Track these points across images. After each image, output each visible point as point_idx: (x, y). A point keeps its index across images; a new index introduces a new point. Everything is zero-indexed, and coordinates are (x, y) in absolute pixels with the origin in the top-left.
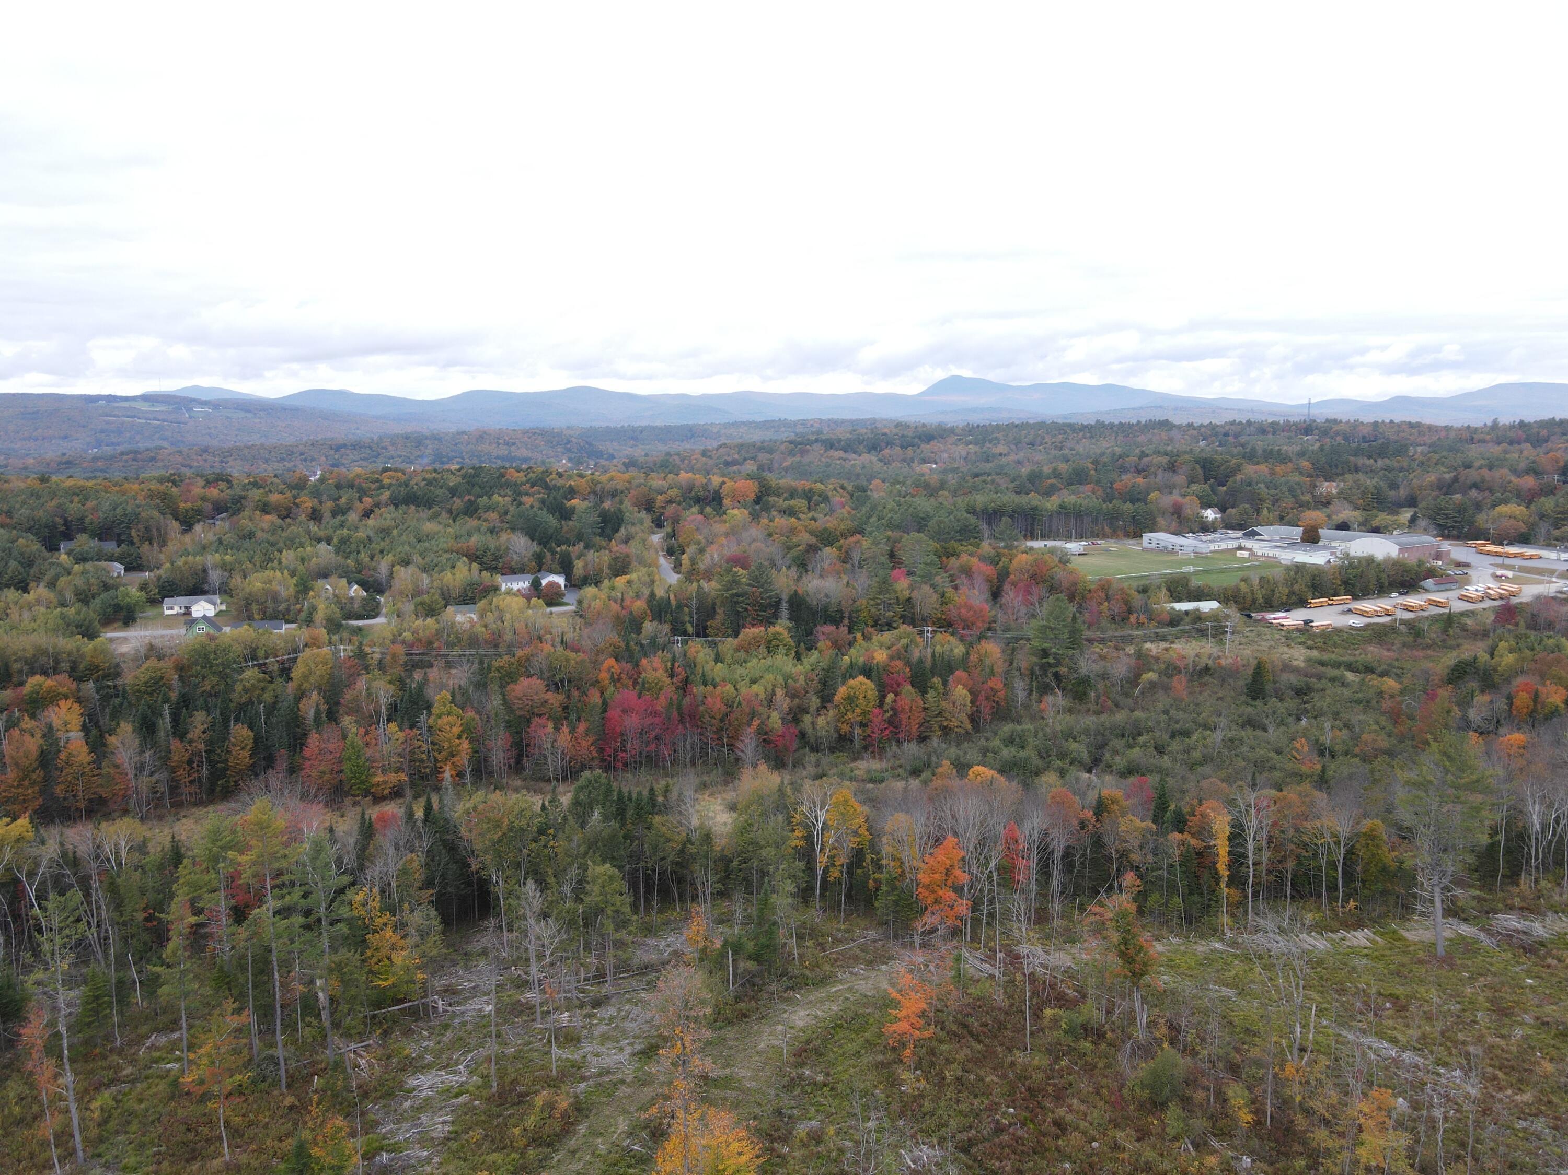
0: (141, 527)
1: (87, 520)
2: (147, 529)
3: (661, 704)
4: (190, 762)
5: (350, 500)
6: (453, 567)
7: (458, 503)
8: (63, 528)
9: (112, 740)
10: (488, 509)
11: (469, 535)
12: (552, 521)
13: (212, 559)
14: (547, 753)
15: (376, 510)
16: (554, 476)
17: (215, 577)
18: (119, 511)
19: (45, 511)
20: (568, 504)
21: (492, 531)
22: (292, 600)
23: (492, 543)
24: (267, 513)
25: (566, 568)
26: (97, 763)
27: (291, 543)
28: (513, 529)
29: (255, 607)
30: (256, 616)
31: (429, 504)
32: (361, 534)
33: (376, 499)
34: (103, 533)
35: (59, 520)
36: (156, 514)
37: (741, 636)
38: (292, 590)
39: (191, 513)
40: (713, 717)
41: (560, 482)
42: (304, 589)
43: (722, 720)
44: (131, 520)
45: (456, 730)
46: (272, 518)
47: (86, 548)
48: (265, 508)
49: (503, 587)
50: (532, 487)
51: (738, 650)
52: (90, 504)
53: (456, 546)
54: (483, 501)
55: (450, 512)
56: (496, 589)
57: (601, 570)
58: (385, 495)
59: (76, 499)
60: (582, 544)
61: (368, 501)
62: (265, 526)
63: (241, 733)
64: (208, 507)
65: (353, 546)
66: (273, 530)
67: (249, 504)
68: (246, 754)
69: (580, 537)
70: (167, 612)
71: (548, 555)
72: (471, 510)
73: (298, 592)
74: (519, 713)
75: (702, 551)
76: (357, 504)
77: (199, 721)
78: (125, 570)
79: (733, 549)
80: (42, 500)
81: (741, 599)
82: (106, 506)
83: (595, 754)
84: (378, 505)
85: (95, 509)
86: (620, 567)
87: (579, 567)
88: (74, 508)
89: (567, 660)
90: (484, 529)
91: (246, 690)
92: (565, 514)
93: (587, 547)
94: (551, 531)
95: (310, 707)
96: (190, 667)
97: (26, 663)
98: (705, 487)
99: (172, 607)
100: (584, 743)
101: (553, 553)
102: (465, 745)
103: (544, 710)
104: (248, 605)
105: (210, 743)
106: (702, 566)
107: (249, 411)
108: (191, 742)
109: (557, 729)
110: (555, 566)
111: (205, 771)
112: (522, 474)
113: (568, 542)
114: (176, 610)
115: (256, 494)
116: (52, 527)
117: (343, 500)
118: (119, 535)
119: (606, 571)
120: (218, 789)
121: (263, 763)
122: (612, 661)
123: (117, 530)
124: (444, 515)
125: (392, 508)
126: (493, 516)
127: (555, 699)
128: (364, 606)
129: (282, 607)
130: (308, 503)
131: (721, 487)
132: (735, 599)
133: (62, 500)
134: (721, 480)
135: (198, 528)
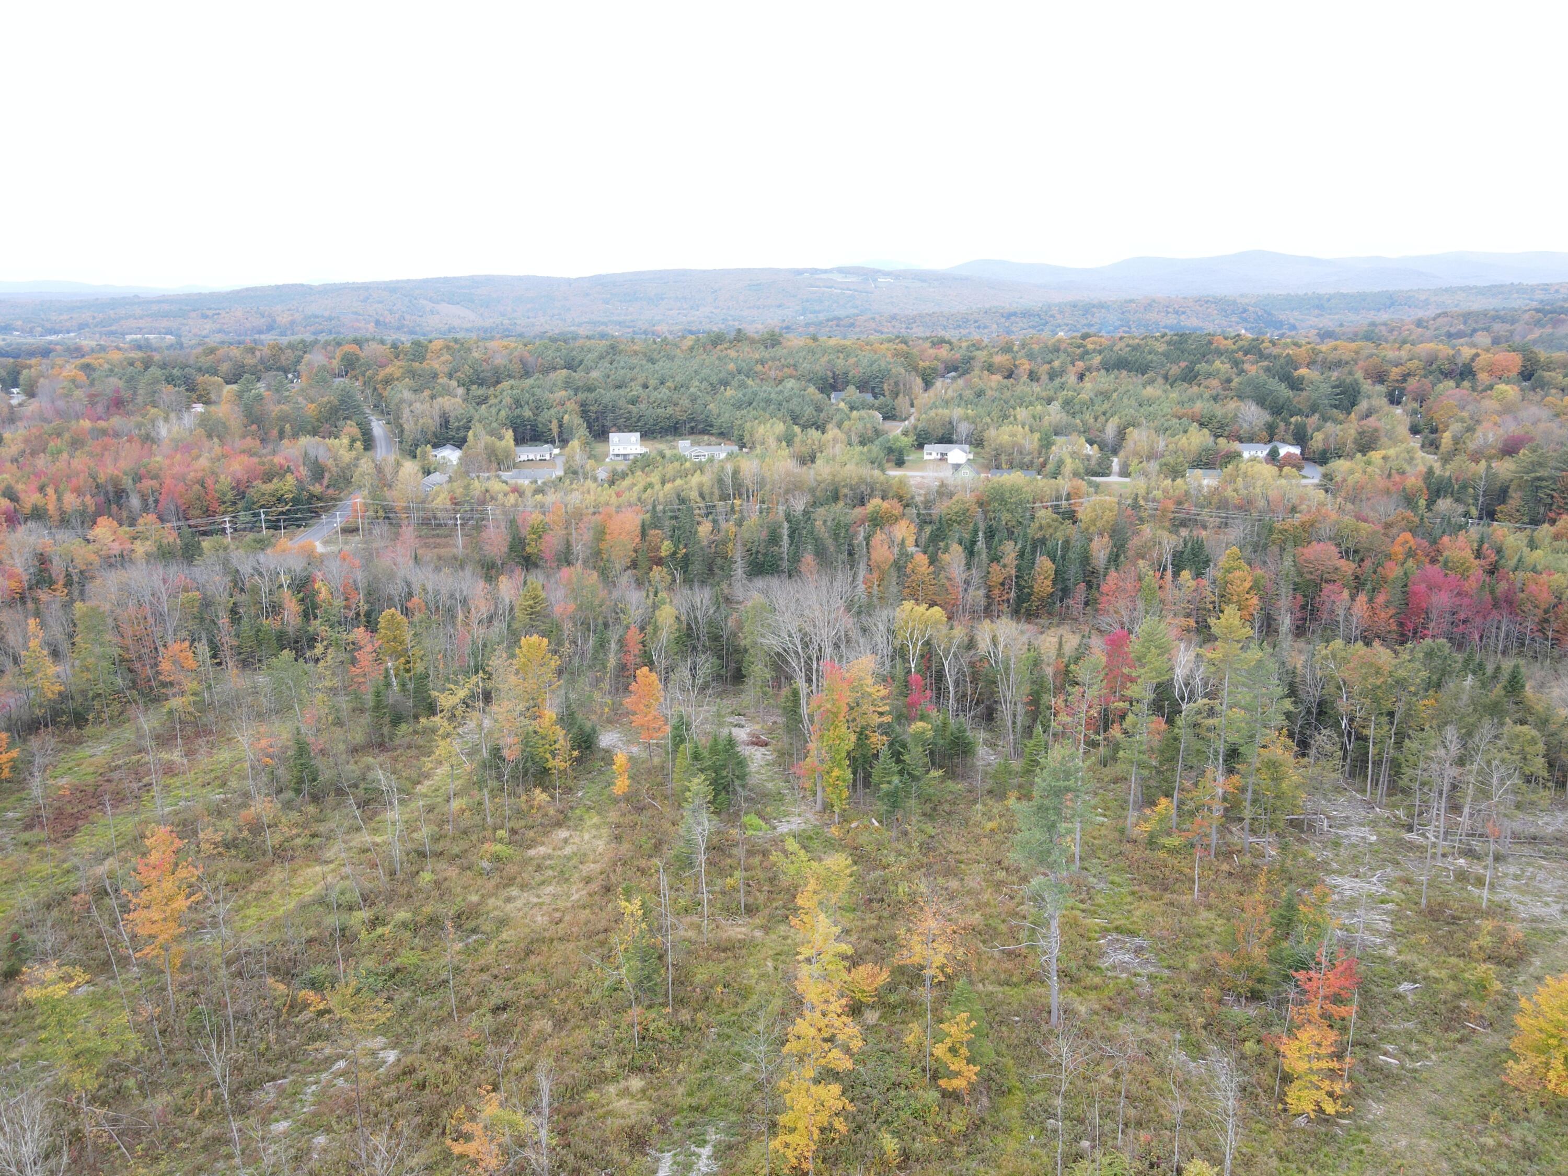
0: (892, 381)
1: (850, 375)
2: (896, 384)
3: (1471, 585)
4: (1003, 584)
5: (1063, 364)
6: (1185, 432)
7: (1175, 370)
8: (832, 381)
9: (946, 557)
10: (1209, 375)
11: (1191, 400)
12: (1283, 390)
13: (957, 412)
14: (1341, 619)
15: (1087, 373)
16: (1266, 344)
17: (963, 429)
18: (875, 367)
19: (820, 366)
20: (1296, 374)
21: (1215, 399)
22: (1036, 454)
23: (1219, 411)
24: (992, 373)
25: (1300, 438)
26: (936, 574)
27: (1022, 402)
28: (1240, 398)
29: (1004, 458)
30: (1004, 466)
31: (1142, 369)
32: (1084, 396)
33: (1088, 363)
34: (862, 386)
35: (830, 374)
36: (903, 371)
37: (1560, 524)
38: (1036, 444)
39: (928, 371)
40: (1536, 607)
41: (1275, 351)
42: (1046, 444)
43: (1546, 612)
44: (883, 376)
45: (1247, 585)
46: (998, 377)
47: (854, 398)
48: (990, 368)
49: (1246, 455)
50: (1246, 354)
51: (1556, 537)
52: (852, 360)
53: (1182, 411)
54: (1202, 367)
55: (1166, 378)
56: (1239, 455)
57: (1345, 444)
58: (1097, 360)
59: (842, 356)
60: (1317, 416)
61: (1080, 365)
62: (994, 385)
63: (1045, 565)
64: (941, 367)
65: (1077, 407)
66: (1001, 389)
67: (977, 365)
68: (1048, 583)
69: (1314, 409)
70: (926, 457)
71: (1282, 424)
72: (1190, 376)
73: (1042, 446)
74: (1308, 577)
75: (1470, 429)
76: (1070, 367)
77: (1010, 551)
78: (885, 418)
79: (1511, 428)
80: (817, 356)
81: (1544, 483)
82: (865, 362)
83: (1394, 627)
84: (1089, 369)
85: (856, 365)
86: (1366, 444)
87: (1318, 441)
88: (841, 364)
89: (1357, 530)
90: (1206, 395)
91: (1041, 528)
92: (1295, 385)
93: (1325, 419)
94: (1281, 401)
95: (1100, 550)
96: (989, 504)
97: (851, 490)
98: (1452, 360)
99: (932, 452)
100: (1383, 615)
101: (1288, 424)
102: (1255, 601)
103: (1336, 577)
104: (997, 457)
105: (1019, 568)
106: (1471, 446)
107: (924, 281)
108: (1005, 566)
109: (1353, 599)
110: (1289, 437)
111: (1013, 595)
112: (1229, 342)
113: (1300, 412)
114: (934, 456)
115: (981, 355)
116: (824, 379)
117: (1056, 364)
118: (873, 388)
119: (1350, 445)
120: (1023, 610)
121: (1060, 593)
122: (1408, 535)
123: (872, 384)
124: (1160, 380)
125: (1103, 372)
126: (1215, 383)
127: (1348, 567)
128: (1099, 464)
129: (1027, 459)
130: (1025, 366)
131: (1473, 360)
132: (1538, 483)
133: (832, 357)
134: (1474, 351)
135: (939, 383)
